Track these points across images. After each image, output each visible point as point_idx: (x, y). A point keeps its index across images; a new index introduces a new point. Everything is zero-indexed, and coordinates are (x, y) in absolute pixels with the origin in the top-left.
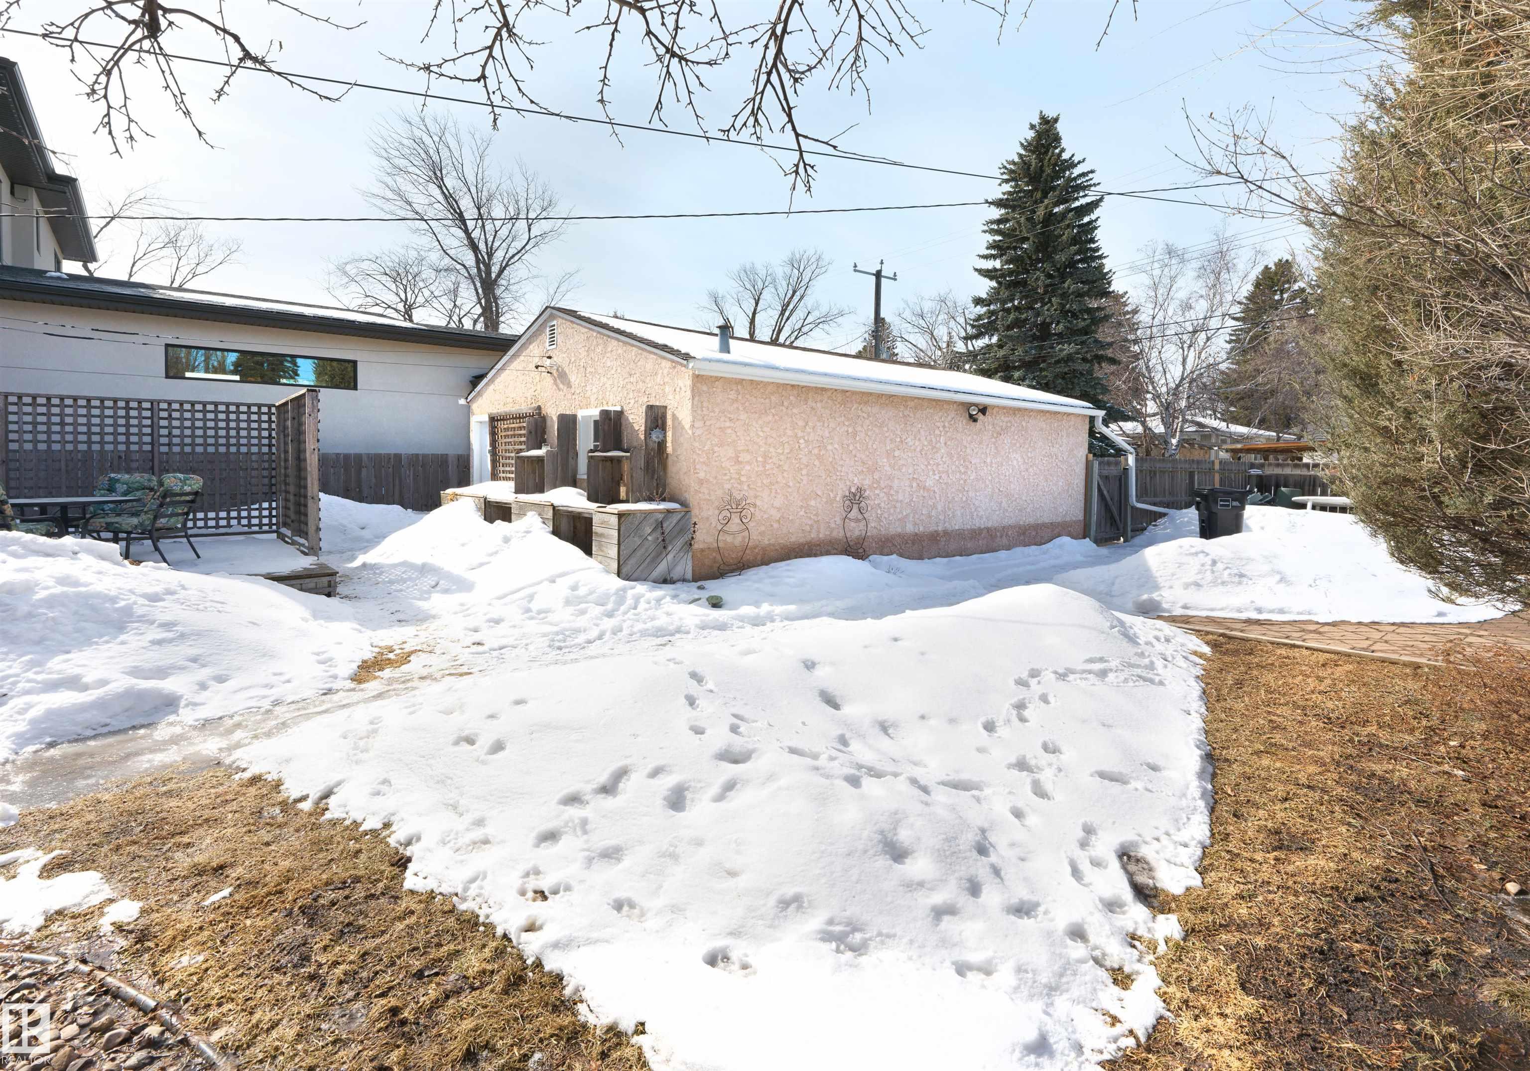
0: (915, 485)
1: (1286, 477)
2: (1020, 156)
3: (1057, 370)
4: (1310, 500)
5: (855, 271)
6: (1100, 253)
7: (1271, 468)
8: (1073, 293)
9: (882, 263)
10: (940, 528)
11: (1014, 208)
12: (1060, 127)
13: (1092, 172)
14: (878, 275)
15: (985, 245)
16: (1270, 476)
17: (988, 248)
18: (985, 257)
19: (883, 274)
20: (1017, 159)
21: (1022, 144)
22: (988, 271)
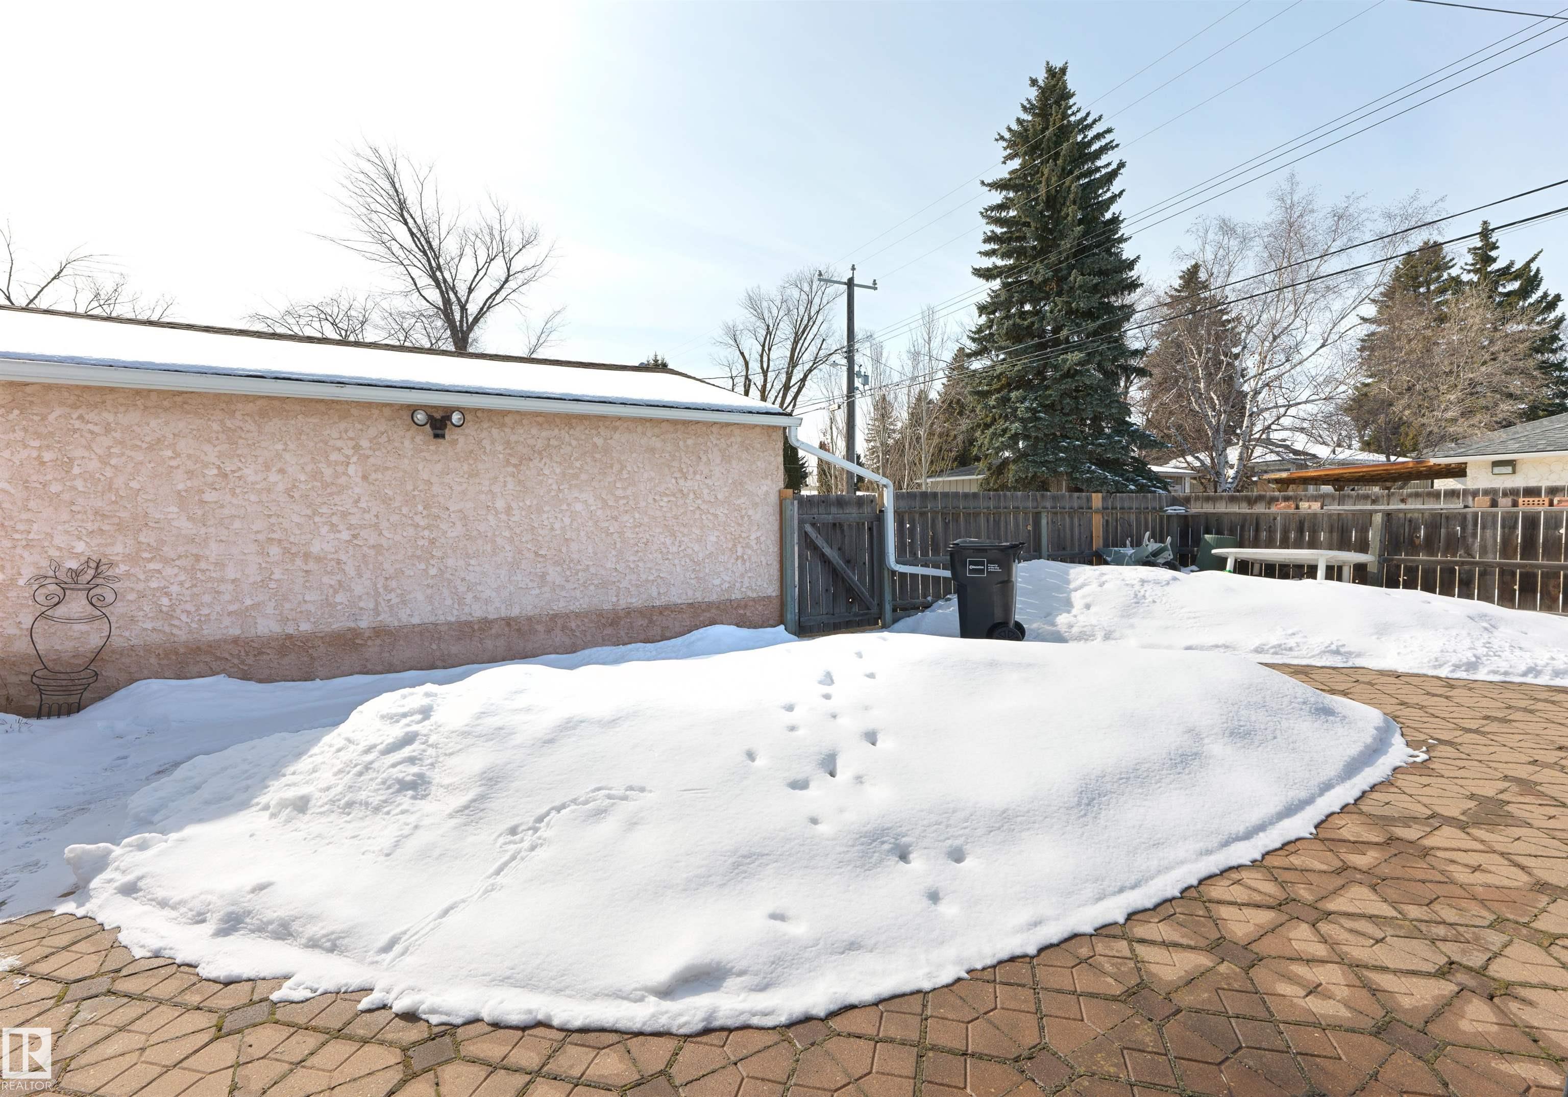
0: (275, 550)
1: (1219, 517)
2: (1019, 121)
3: (1063, 387)
4: (1232, 553)
7: (1199, 504)
8: (1080, 287)
9: (853, 269)
10: (363, 624)
11: (1016, 188)
12: (1070, 79)
13: (1111, 132)
14: (850, 284)
15: (982, 237)
16: (1196, 516)
17: (985, 241)
18: (987, 254)
19: (856, 282)
20: (1015, 127)
21: (1024, 107)
22: (988, 270)
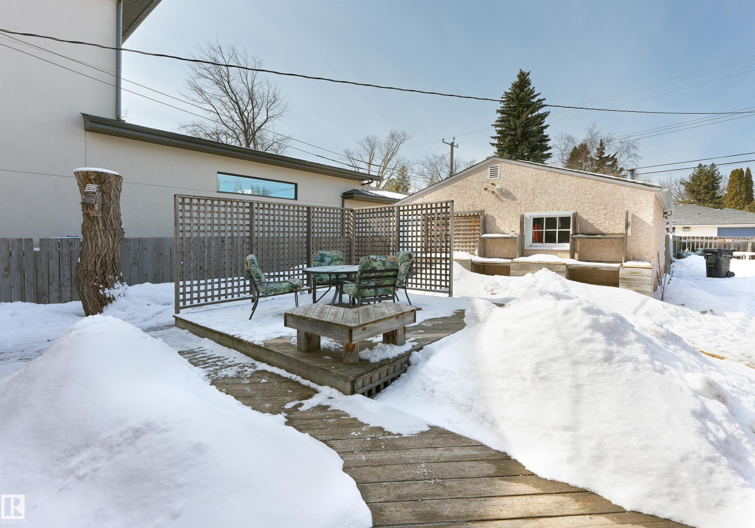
2: (512, 90)
5: (443, 142)
6: (548, 138)
9: (454, 139)
11: (507, 114)
12: (530, 77)
13: (544, 99)
14: (452, 145)
18: (495, 138)
21: (513, 84)
